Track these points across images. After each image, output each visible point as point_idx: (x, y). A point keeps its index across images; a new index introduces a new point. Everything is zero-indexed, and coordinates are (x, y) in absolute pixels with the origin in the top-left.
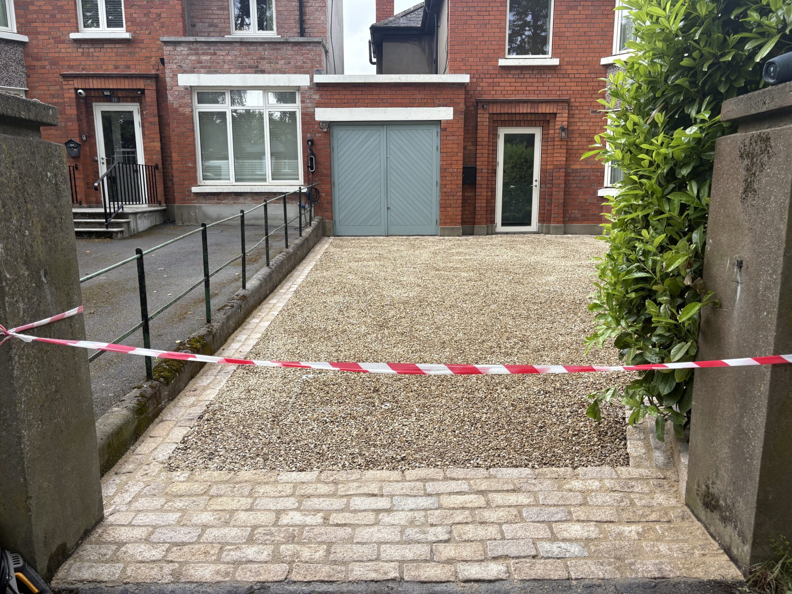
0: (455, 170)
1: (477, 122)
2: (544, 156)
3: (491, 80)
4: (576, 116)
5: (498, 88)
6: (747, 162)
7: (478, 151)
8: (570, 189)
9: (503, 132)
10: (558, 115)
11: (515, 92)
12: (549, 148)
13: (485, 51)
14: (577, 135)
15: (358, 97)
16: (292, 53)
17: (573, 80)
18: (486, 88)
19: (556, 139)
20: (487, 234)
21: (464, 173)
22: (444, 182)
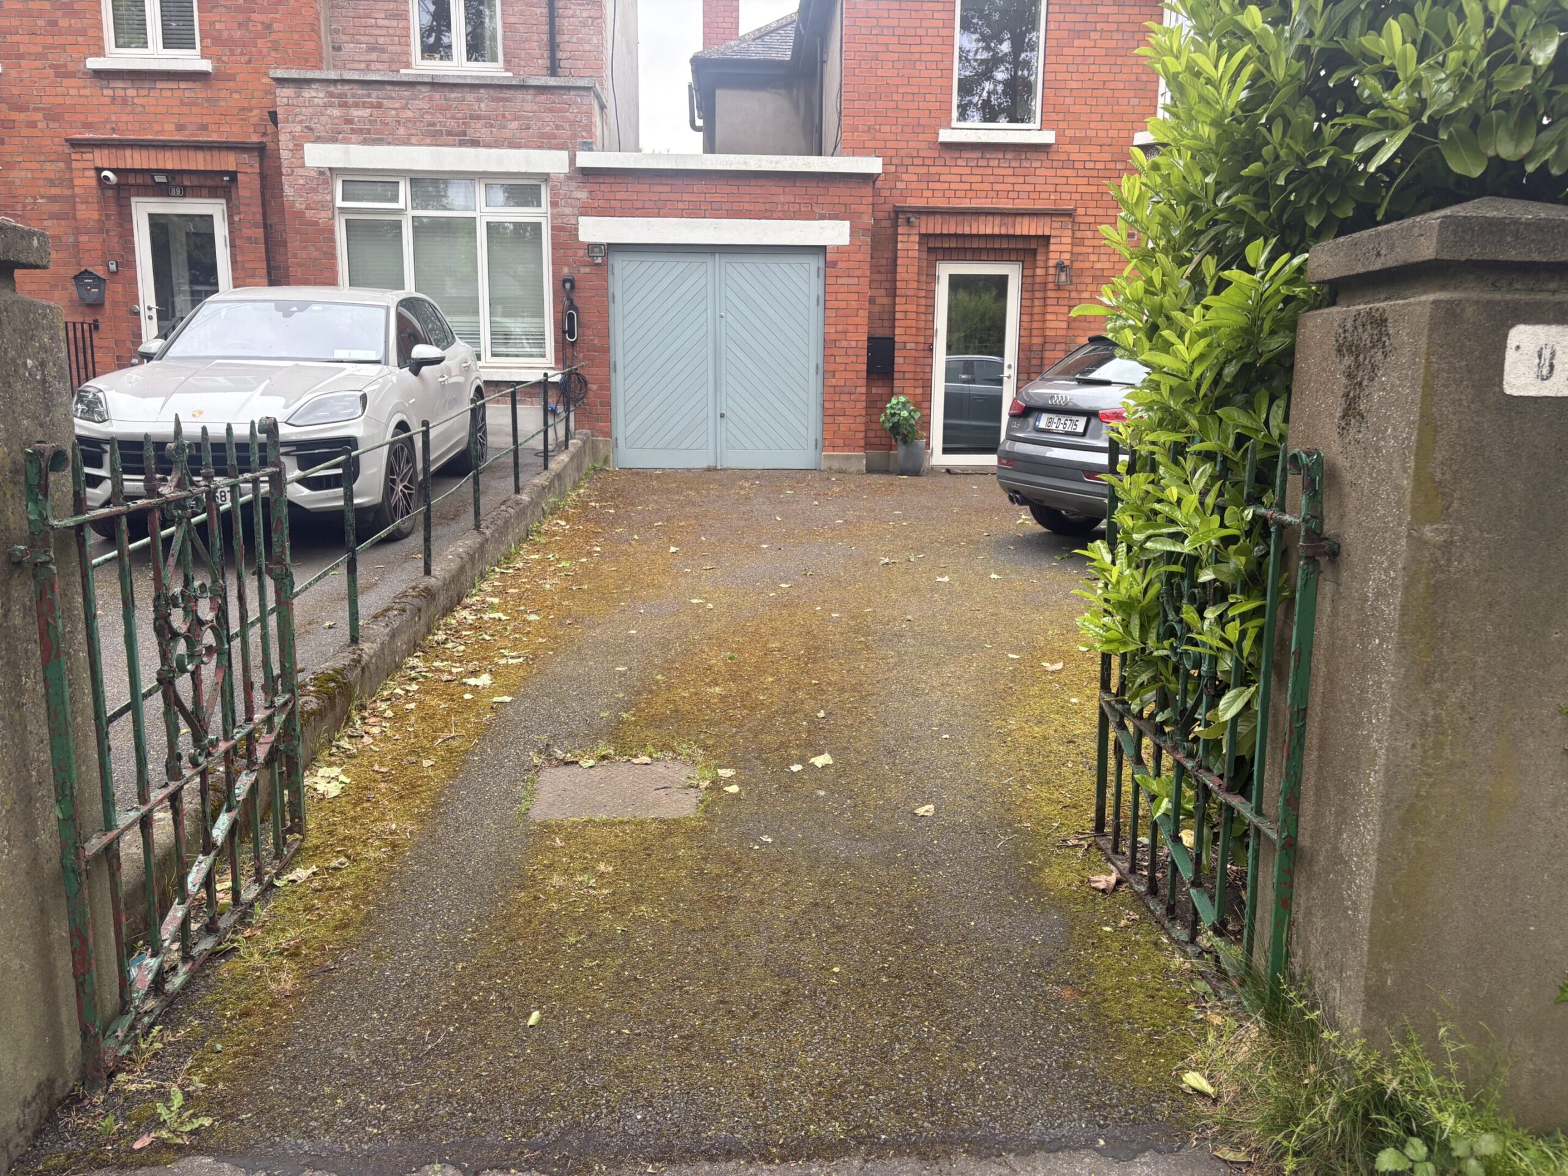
0: (854, 344)
1: (896, 250)
2: (1025, 318)
3: (924, 170)
4: (1087, 242)
5: (937, 186)
6: (1348, 361)
7: (897, 308)
9: (946, 270)
10: (1052, 240)
11: (970, 194)
12: (1036, 303)
13: (912, 114)
14: (1090, 280)
15: (664, 197)
16: (535, 108)
17: (1081, 173)
18: (915, 185)
19: (1050, 286)
21: (869, 349)
22: (831, 367)
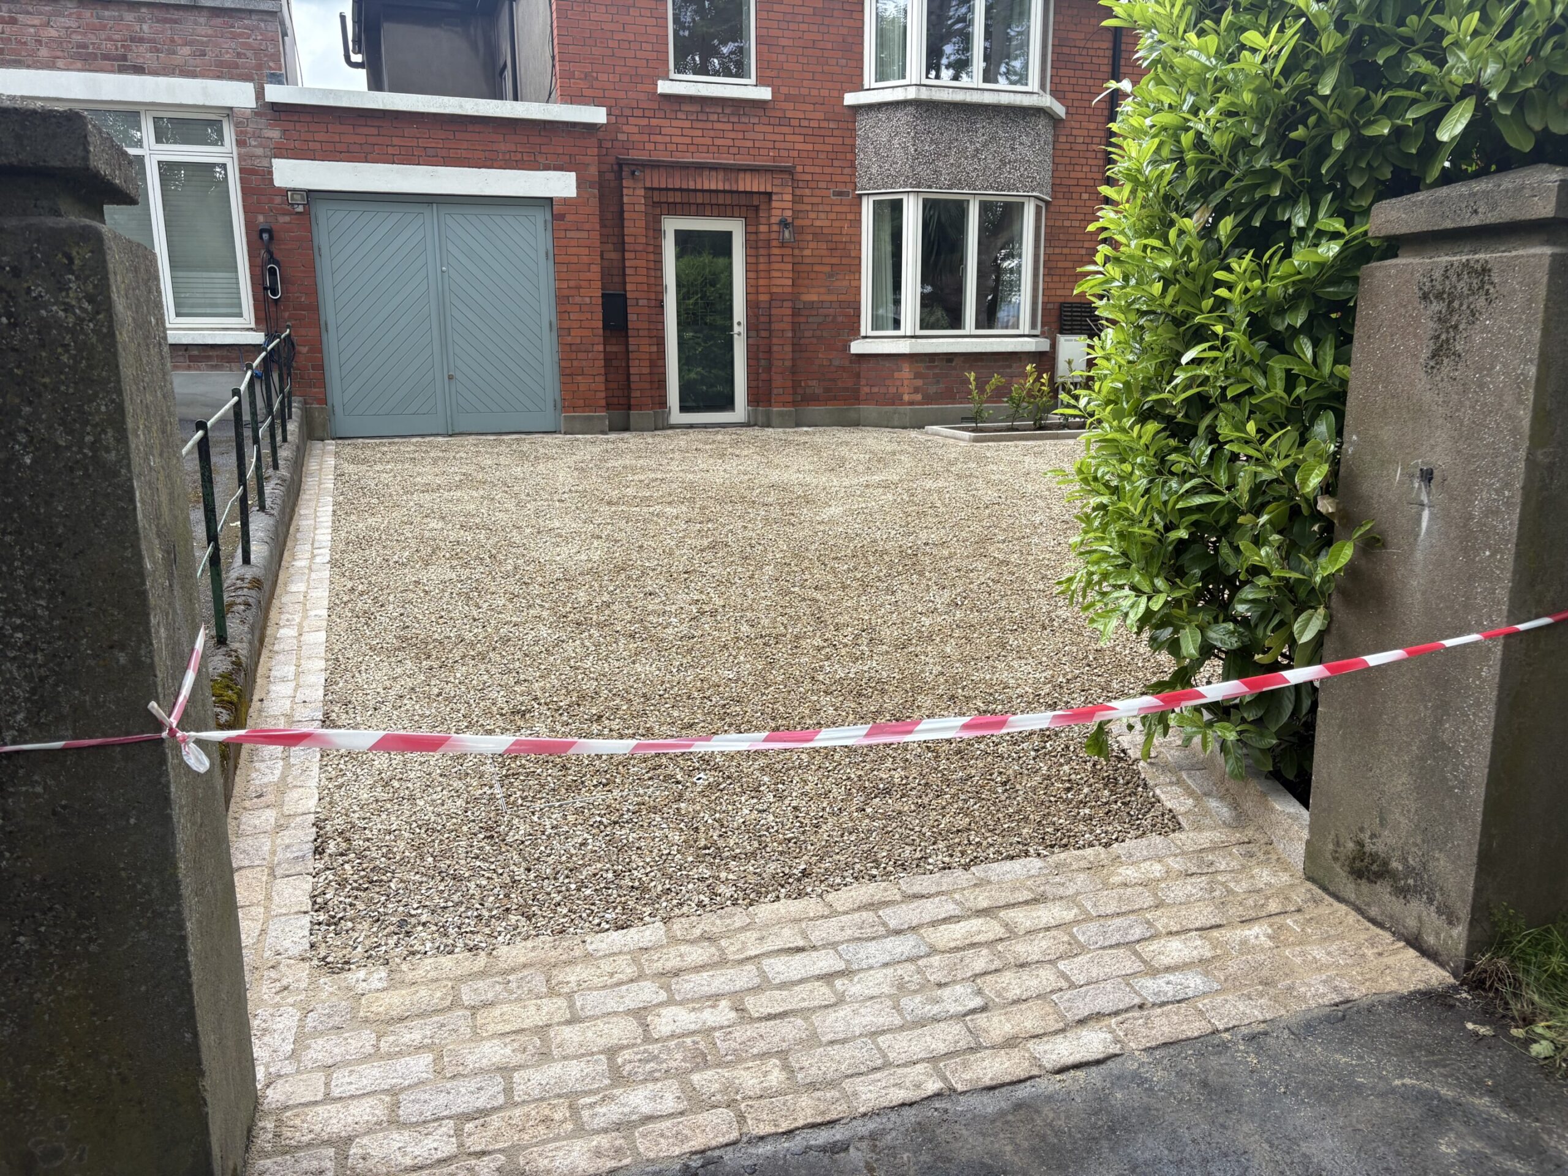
0: (588, 300)
1: (622, 204)
2: (752, 275)
3: (645, 122)
4: (806, 200)
5: (659, 138)
6: (1436, 306)
7: (627, 263)
8: (802, 341)
9: (671, 225)
10: (774, 197)
11: (692, 148)
12: (762, 260)
13: (630, 62)
14: (810, 237)
15: (373, 140)
16: (210, 32)
17: (797, 130)
18: (637, 137)
19: (774, 243)
20: (656, 429)
21: (604, 306)
22: (567, 324)
